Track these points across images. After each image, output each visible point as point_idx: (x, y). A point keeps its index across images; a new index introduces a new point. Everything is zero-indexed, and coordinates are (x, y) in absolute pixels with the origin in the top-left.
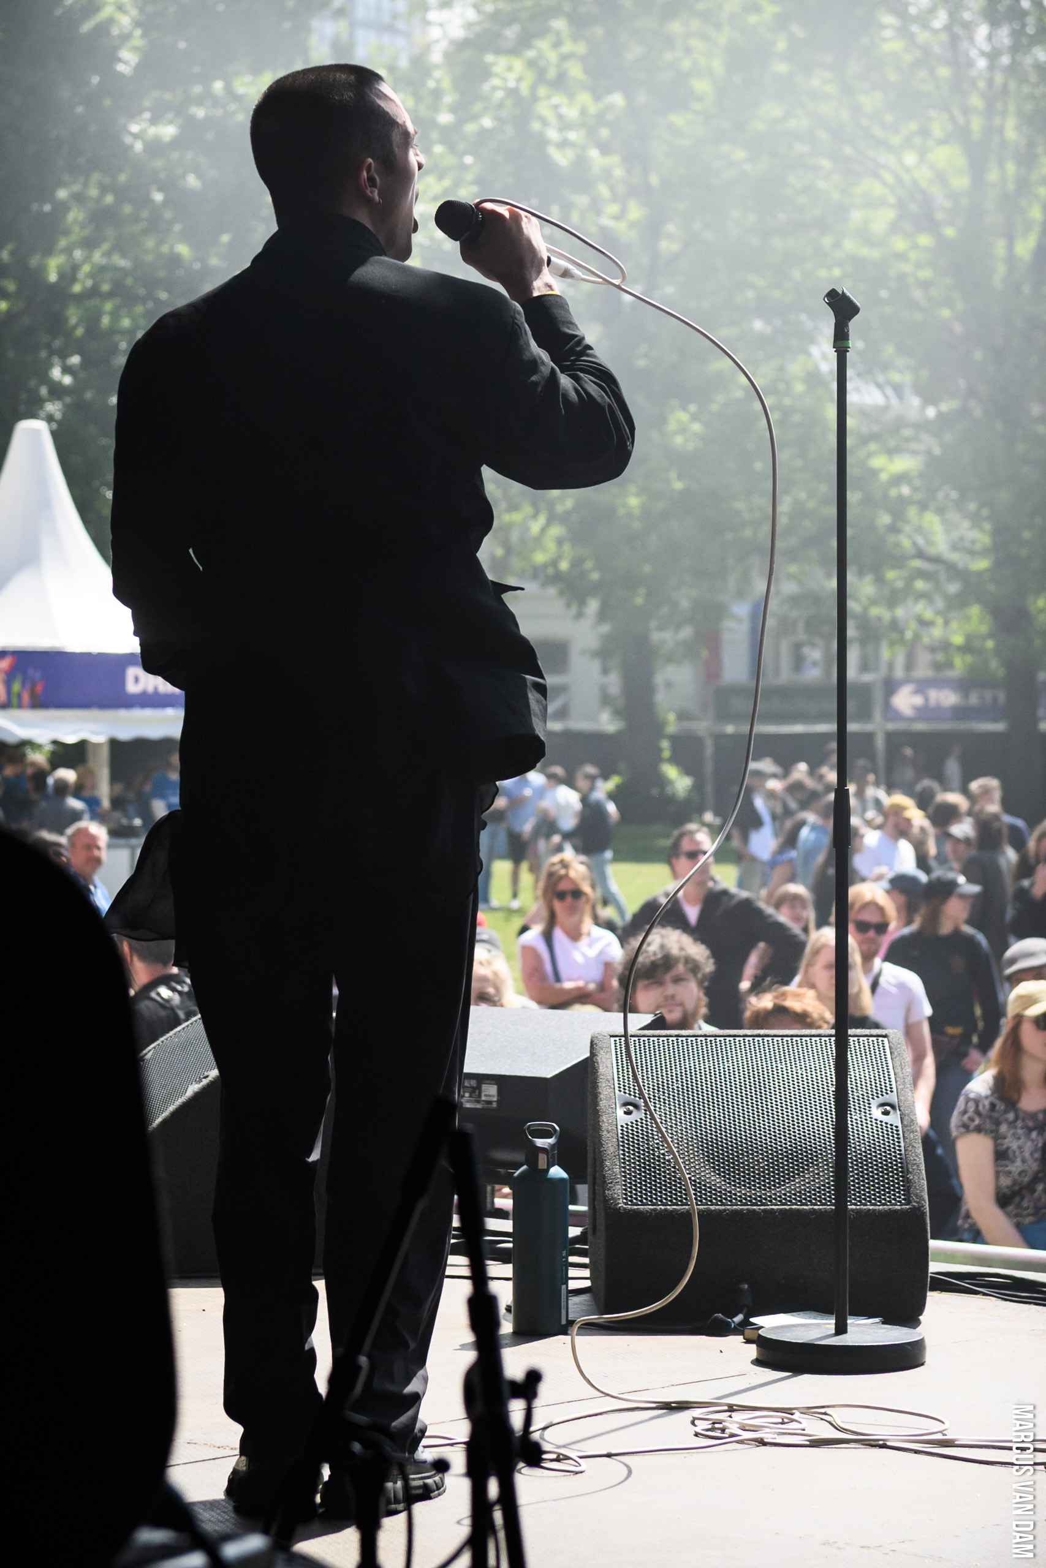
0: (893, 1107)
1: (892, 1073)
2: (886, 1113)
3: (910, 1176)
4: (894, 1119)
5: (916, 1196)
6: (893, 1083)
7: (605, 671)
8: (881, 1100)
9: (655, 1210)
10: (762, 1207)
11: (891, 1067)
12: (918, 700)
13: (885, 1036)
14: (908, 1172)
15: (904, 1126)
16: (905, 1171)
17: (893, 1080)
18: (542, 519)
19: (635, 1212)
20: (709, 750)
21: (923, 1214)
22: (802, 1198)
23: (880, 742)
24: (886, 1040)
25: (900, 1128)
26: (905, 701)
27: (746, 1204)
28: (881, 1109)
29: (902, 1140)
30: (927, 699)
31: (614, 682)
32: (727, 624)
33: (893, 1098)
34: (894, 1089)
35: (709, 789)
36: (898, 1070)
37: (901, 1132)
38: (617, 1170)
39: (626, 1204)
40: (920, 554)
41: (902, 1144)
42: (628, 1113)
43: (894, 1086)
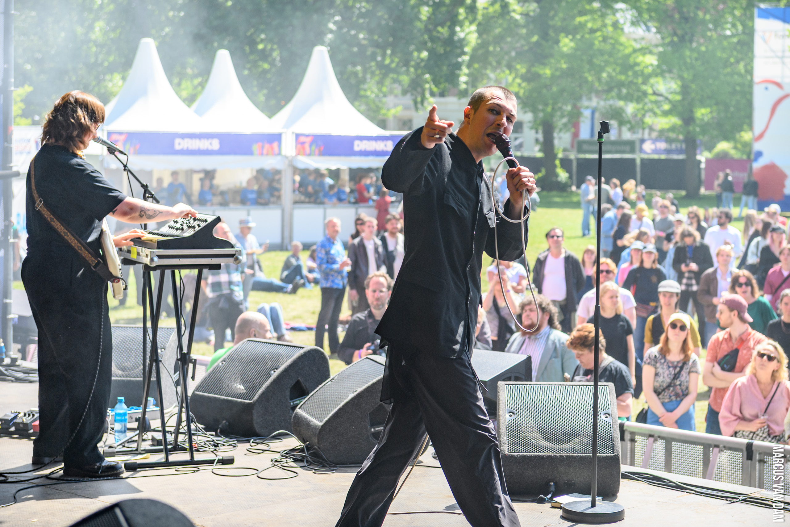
0: (609, 415)
1: (609, 401)
2: (606, 417)
3: (614, 443)
4: (609, 420)
5: (617, 450)
6: (610, 405)
7: (537, 132)
8: (605, 412)
9: (519, 455)
10: (559, 454)
11: (609, 399)
12: (653, 147)
13: (607, 386)
14: (614, 441)
15: (613, 423)
16: (613, 441)
17: (609, 404)
18: (513, 75)
19: (512, 456)
20: (575, 164)
21: (619, 457)
22: (573, 450)
23: (638, 162)
24: (607, 387)
25: (611, 424)
26: (648, 146)
27: (553, 453)
28: (605, 416)
29: (612, 428)
30: (656, 146)
31: (540, 137)
32: (582, 119)
33: (609, 411)
34: (610, 408)
35: (574, 178)
36: (612, 400)
37: (611, 425)
38: (505, 439)
39: (508, 452)
40: (655, 93)
41: (612, 430)
42: (511, 416)
43: (610, 406)
